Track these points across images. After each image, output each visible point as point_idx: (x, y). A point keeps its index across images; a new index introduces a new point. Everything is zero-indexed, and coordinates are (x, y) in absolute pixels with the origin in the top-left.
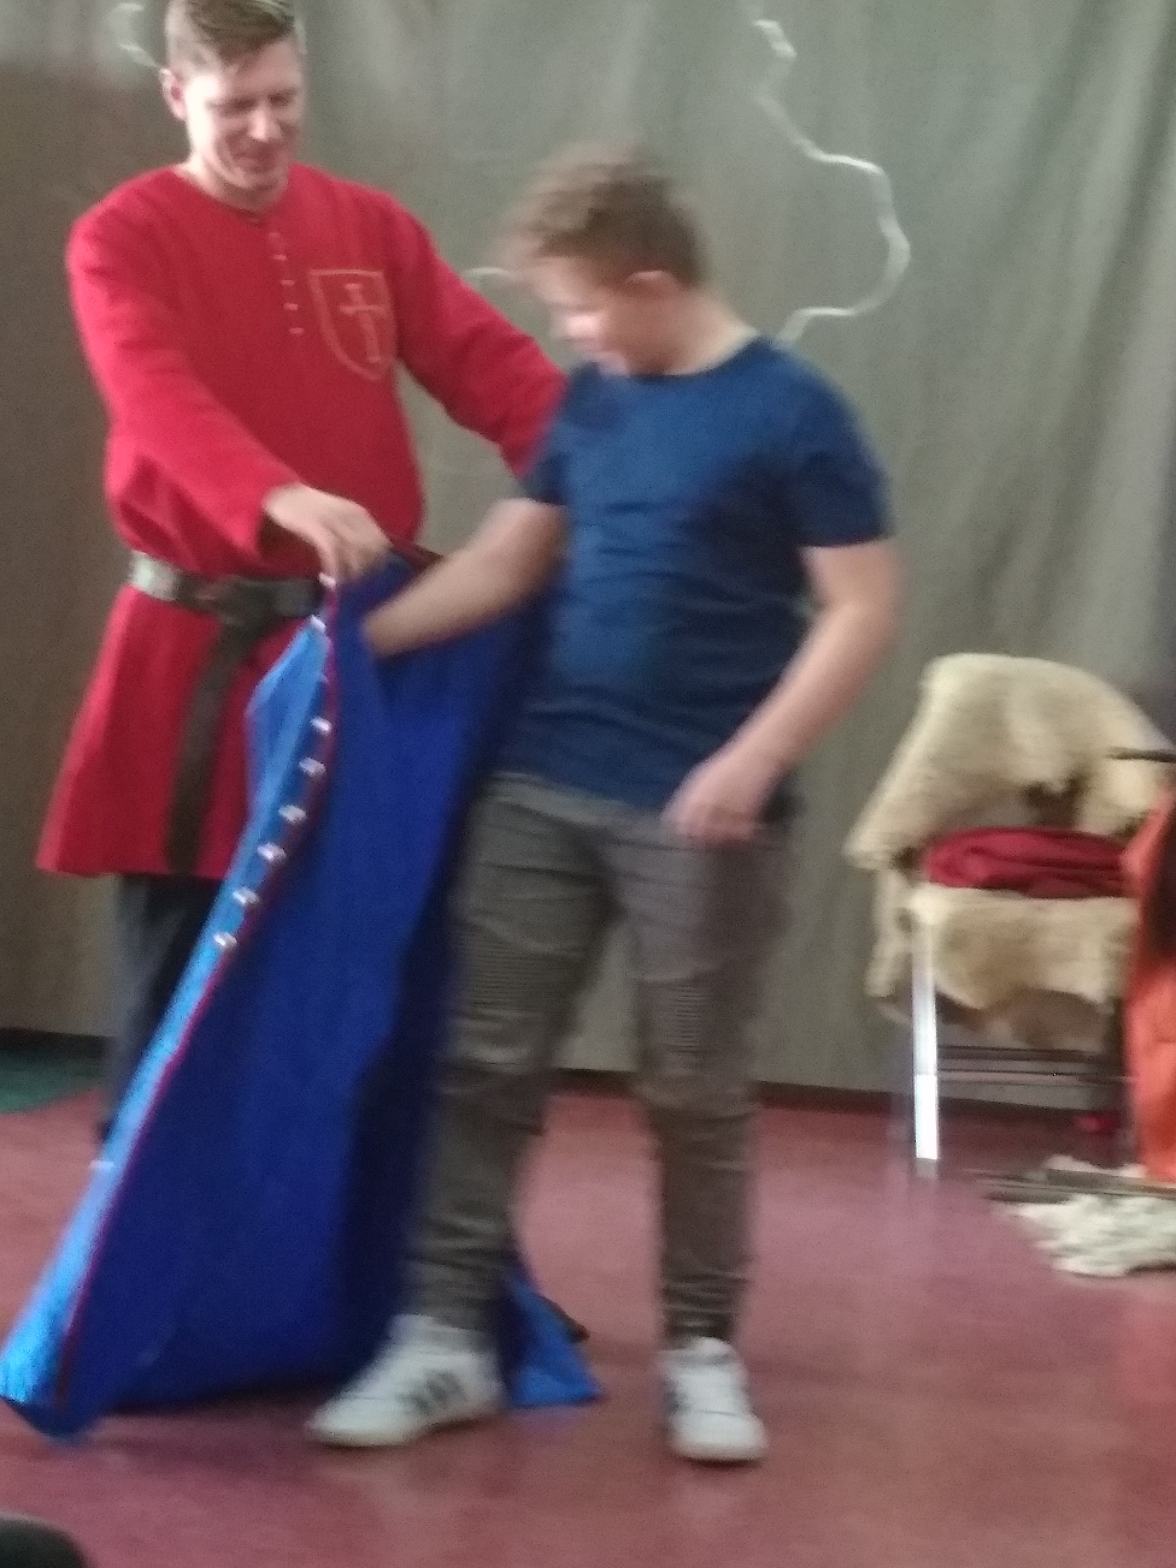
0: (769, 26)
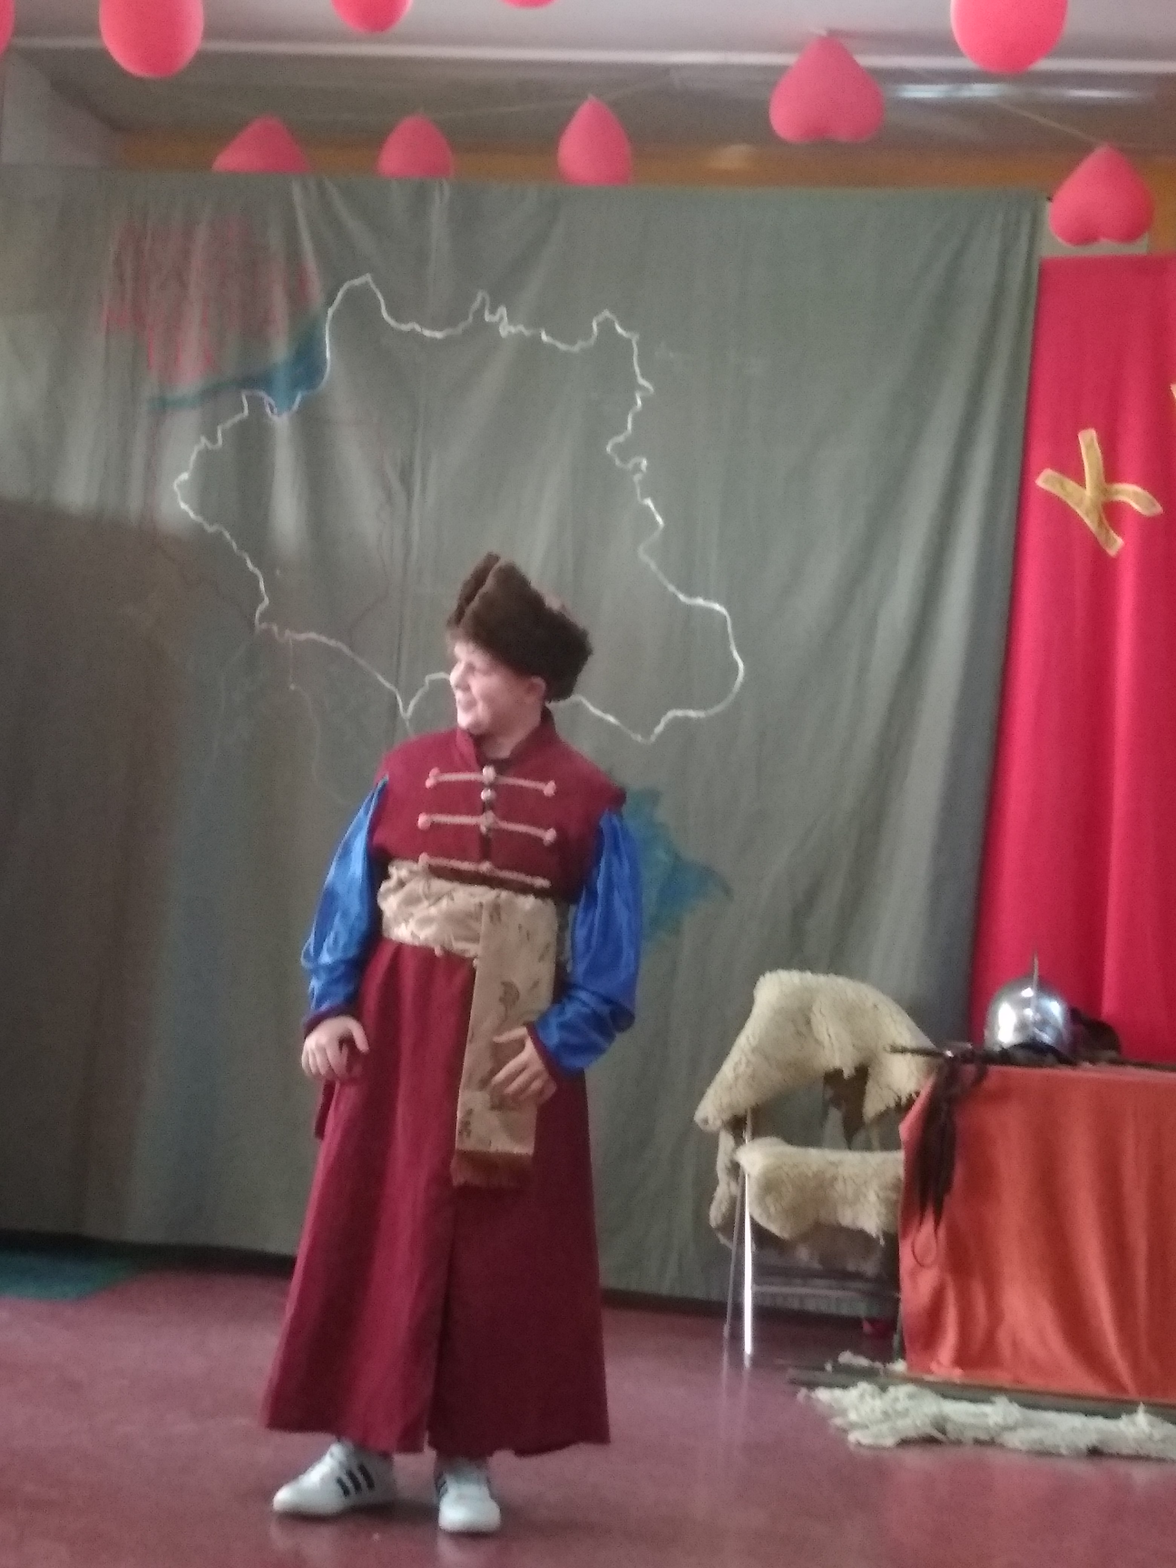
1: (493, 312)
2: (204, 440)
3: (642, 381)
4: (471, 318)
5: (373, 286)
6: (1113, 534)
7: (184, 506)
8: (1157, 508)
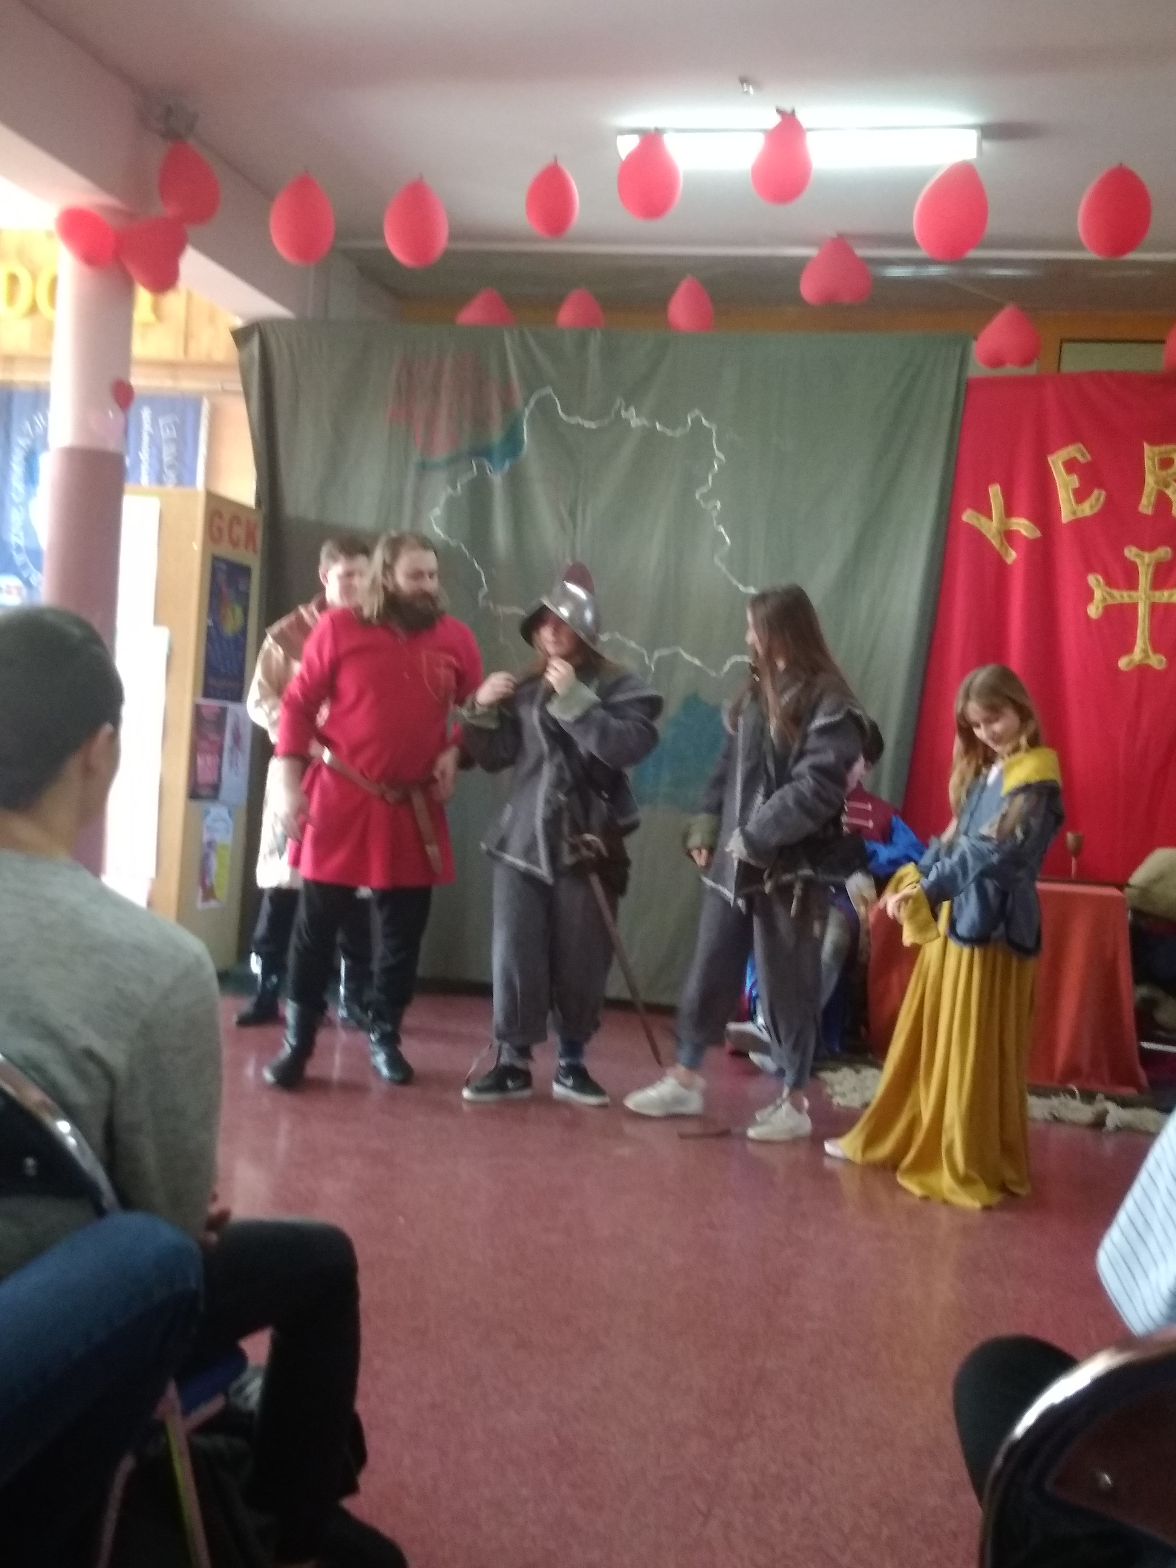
0: (721, 529)
1: (626, 409)
2: (450, 490)
3: (718, 453)
4: (613, 414)
5: (553, 394)
6: (1010, 549)
7: (437, 530)
8: (1038, 534)
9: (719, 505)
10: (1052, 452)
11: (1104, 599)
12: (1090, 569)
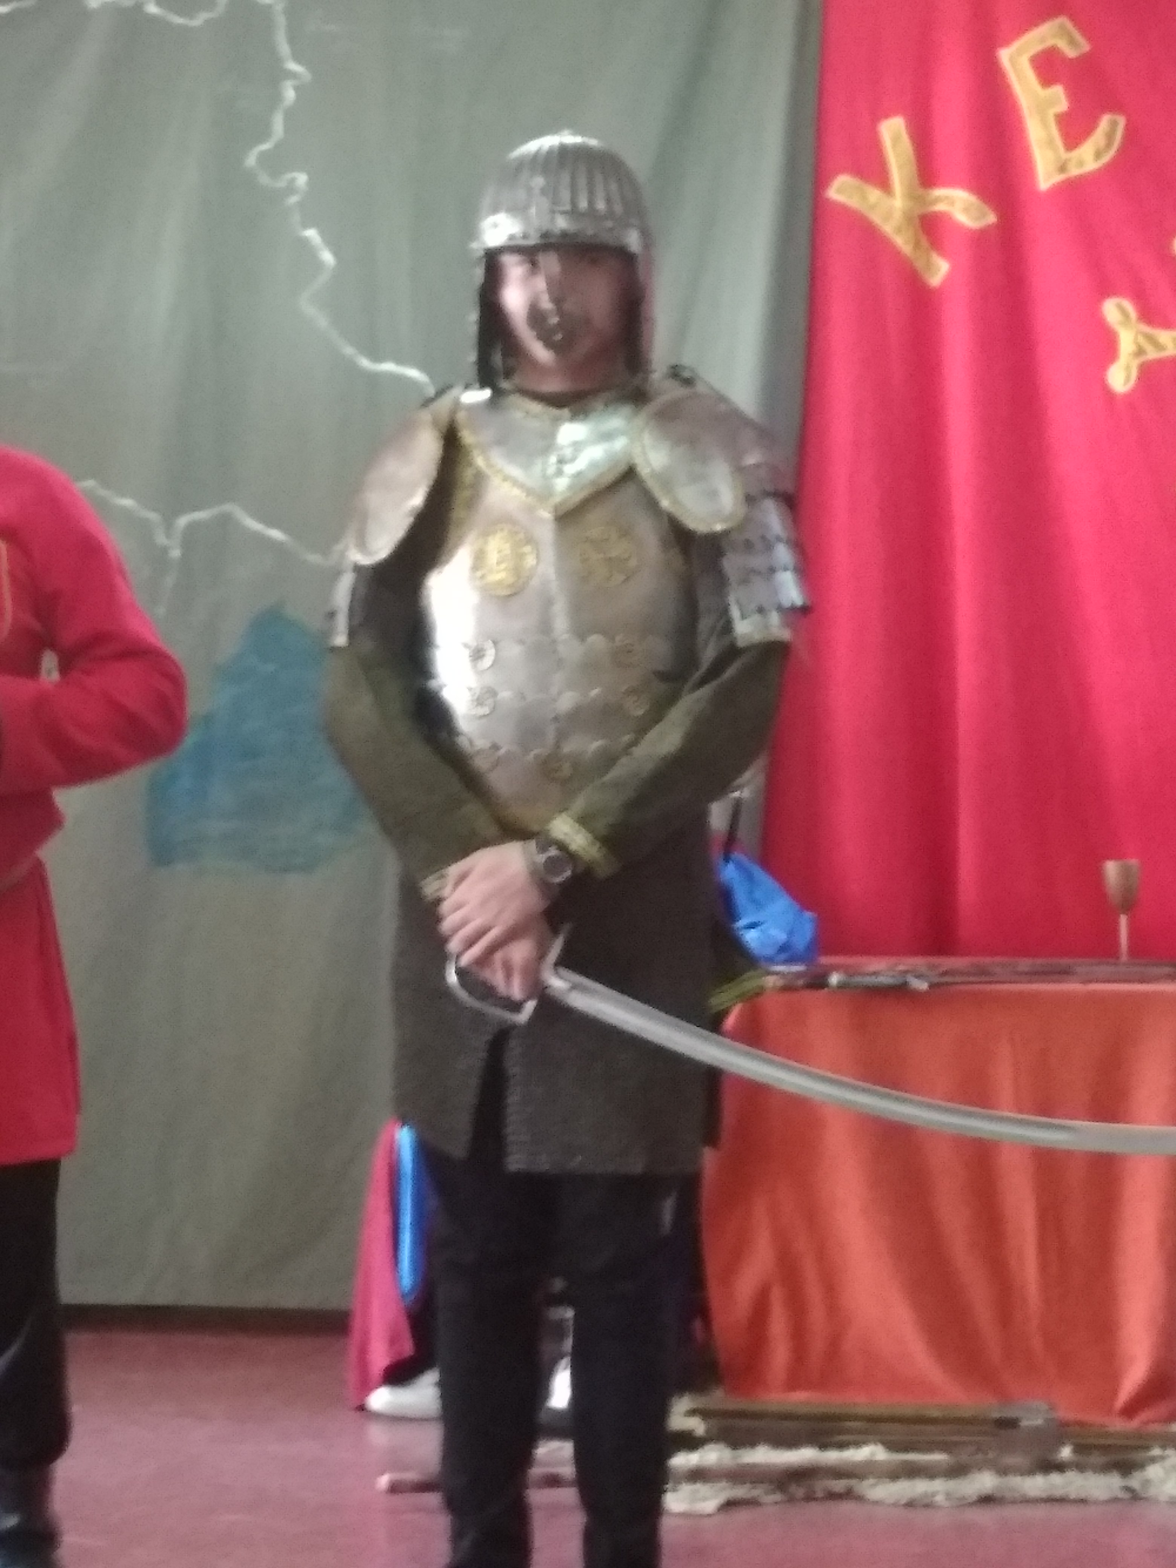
0: (311, 234)
3: (292, 66)
6: (934, 256)
8: (991, 218)
9: (302, 179)
10: (1007, 42)
11: (1140, 352)
12: (1105, 290)
